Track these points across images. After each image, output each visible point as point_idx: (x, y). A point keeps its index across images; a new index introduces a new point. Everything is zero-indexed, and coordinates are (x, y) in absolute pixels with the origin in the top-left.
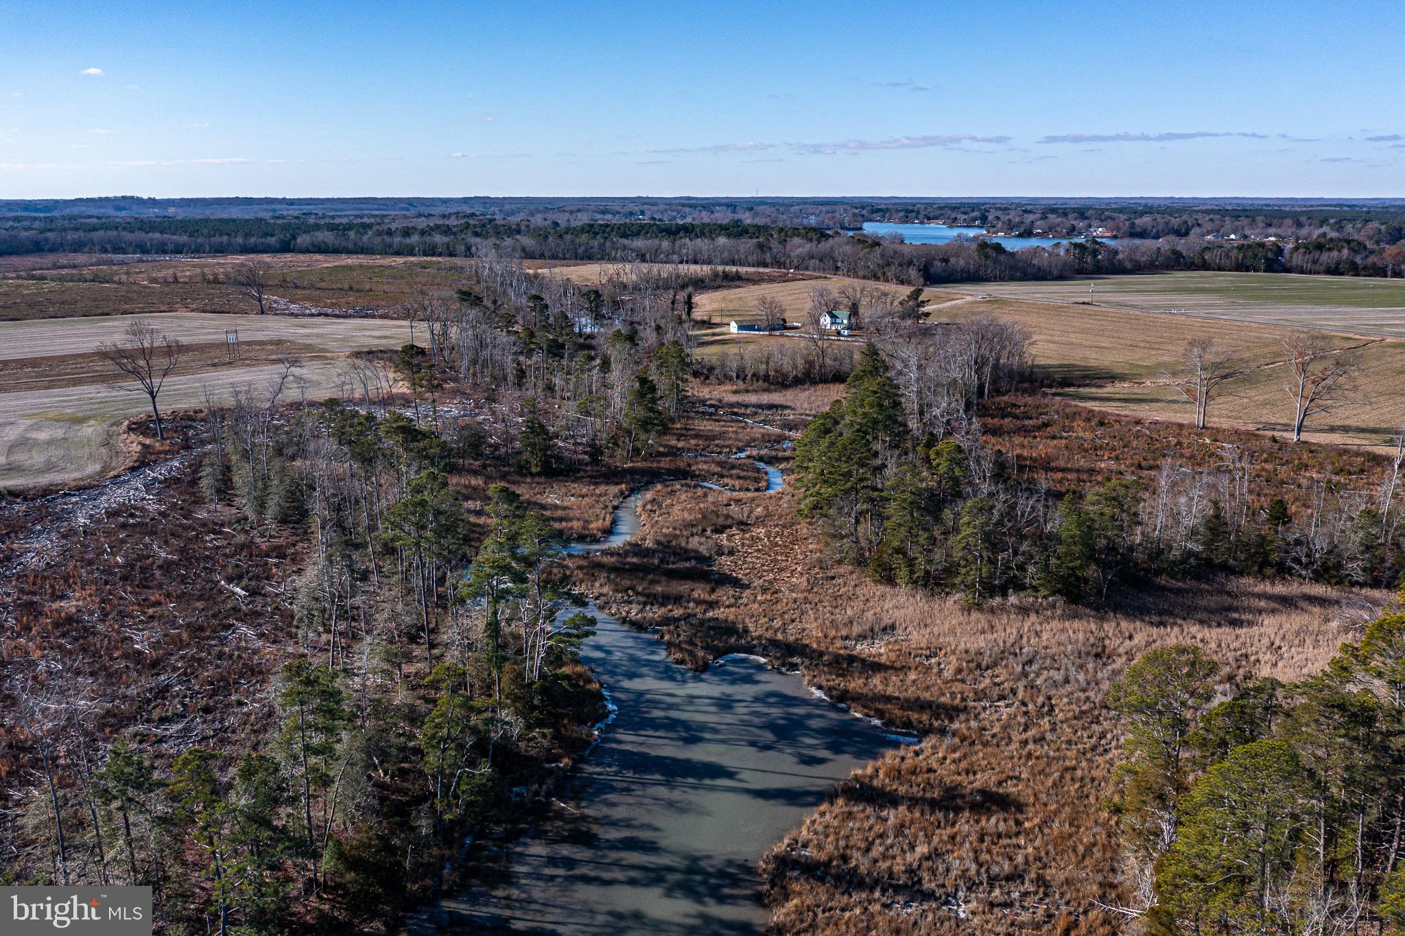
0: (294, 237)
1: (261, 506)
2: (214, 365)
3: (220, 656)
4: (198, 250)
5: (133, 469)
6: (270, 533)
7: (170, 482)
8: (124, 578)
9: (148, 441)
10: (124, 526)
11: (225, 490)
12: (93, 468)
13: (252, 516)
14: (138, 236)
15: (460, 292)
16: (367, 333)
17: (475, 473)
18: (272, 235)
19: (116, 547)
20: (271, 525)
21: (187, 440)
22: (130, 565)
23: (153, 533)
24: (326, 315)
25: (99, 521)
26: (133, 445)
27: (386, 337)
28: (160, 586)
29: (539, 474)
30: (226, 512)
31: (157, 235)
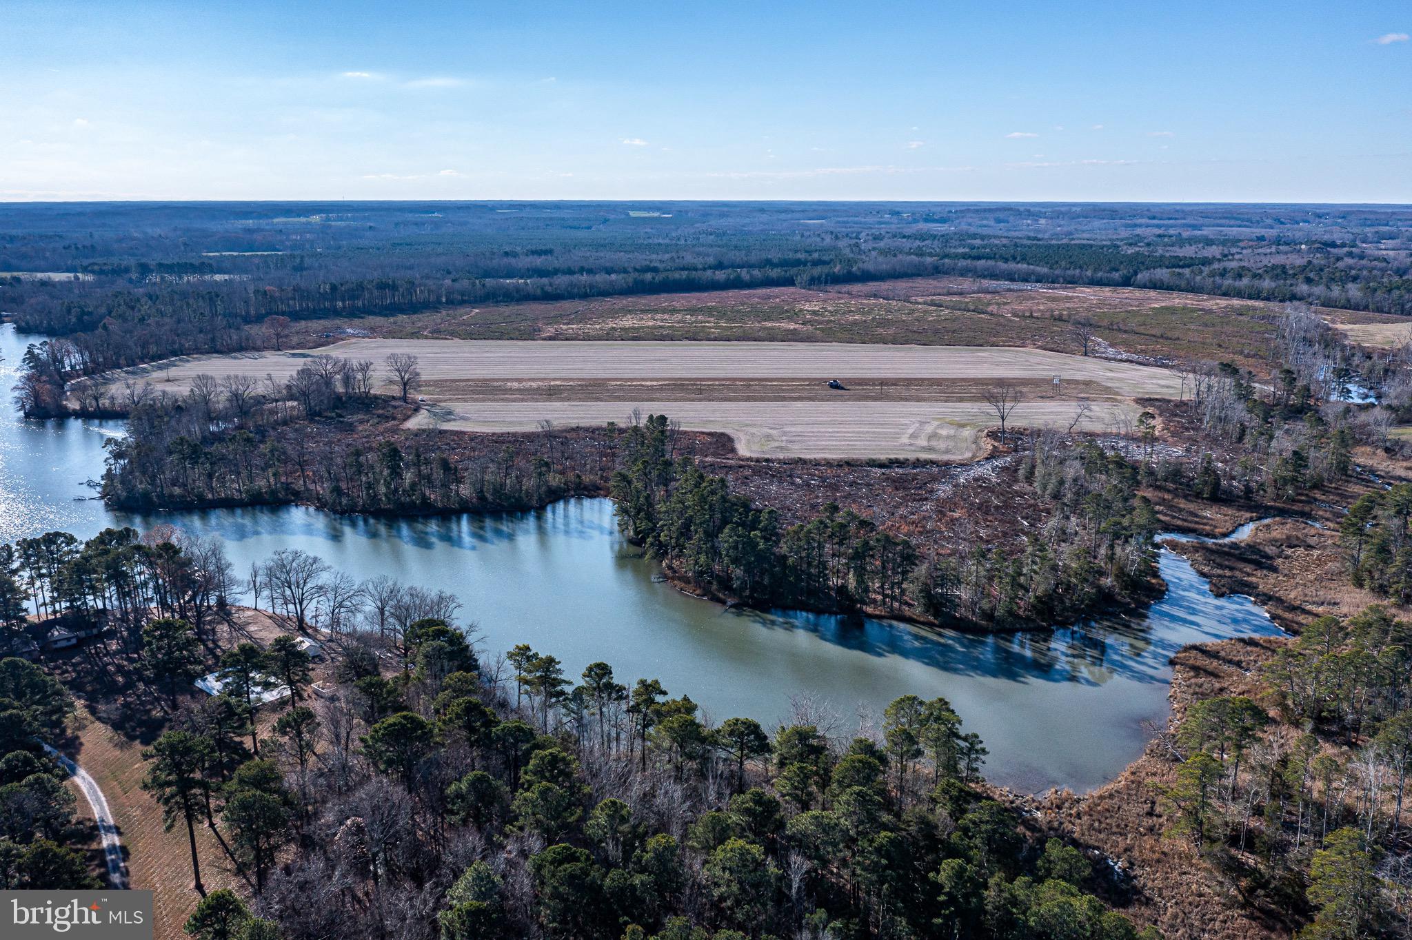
0: (1136, 273)
1: (1045, 488)
2: (1042, 397)
3: (1013, 544)
4: (1052, 280)
5: (987, 459)
6: (1046, 502)
7: (1004, 469)
8: (979, 509)
9: (996, 444)
10: (981, 486)
11: (1030, 478)
12: (968, 455)
13: (1039, 492)
14: (1012, 266)
15: (1222, 364)
16: (1155, 381)
17: (1169, 491)
18: (1117, 270)
19: (976, 495)
20: (1047, 498)
21: (1016, 446)
22: (981, 504)
23: (993, 492)
24: (1132, 362)
25: (970, 482)
26: (988, 445)
27: (1168, 387)
28: (993, 515)
29: (1207, 499)
30: (1028, 488)
31: (1025, 266)
